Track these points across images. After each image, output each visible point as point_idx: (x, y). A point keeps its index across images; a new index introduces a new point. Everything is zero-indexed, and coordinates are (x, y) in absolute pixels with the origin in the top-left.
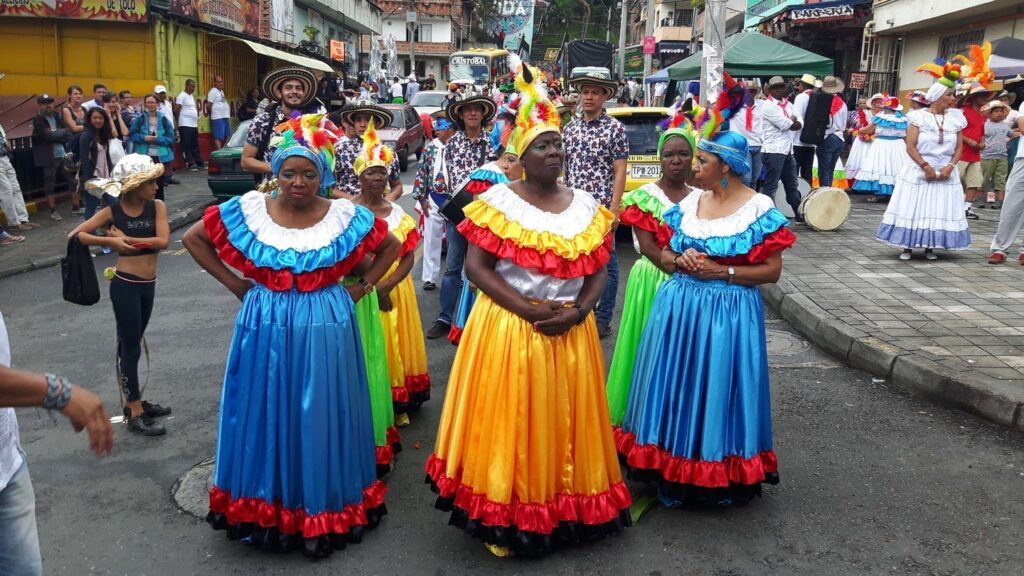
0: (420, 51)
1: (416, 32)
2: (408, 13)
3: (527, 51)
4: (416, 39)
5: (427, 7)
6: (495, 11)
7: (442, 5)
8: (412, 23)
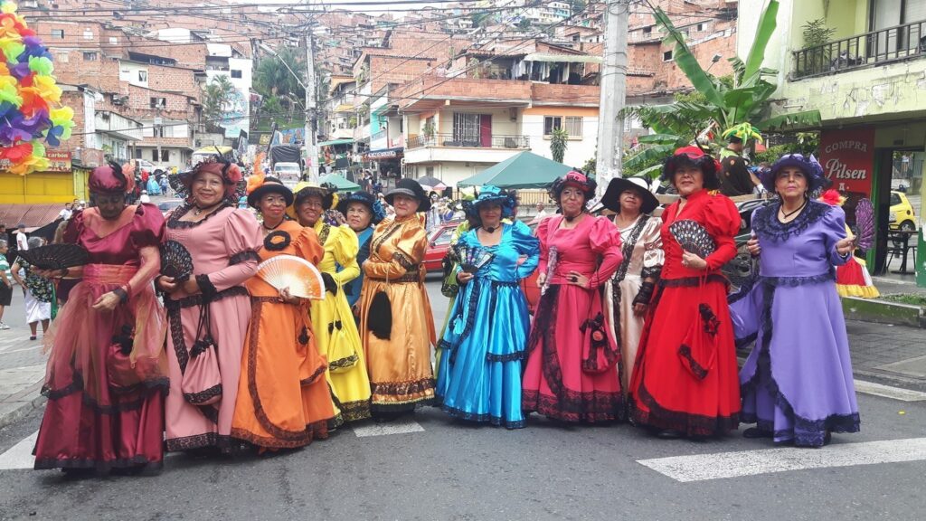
0: (165, 144)
1: (161, 131)
2: (156, 118)
3: (246, 137)
4: (161, 135)
5: (169, 113)
6: (219, 110)
7: (180, 112)
8: (158, 125)
